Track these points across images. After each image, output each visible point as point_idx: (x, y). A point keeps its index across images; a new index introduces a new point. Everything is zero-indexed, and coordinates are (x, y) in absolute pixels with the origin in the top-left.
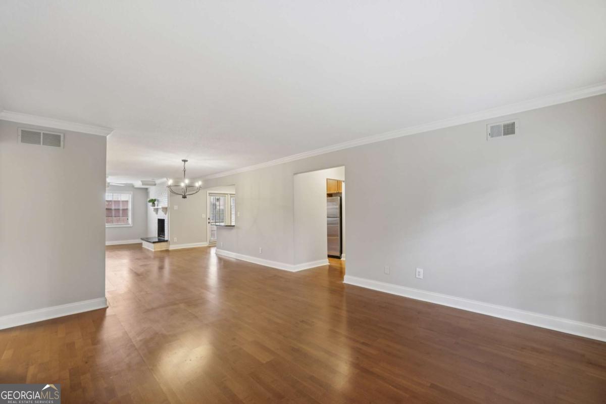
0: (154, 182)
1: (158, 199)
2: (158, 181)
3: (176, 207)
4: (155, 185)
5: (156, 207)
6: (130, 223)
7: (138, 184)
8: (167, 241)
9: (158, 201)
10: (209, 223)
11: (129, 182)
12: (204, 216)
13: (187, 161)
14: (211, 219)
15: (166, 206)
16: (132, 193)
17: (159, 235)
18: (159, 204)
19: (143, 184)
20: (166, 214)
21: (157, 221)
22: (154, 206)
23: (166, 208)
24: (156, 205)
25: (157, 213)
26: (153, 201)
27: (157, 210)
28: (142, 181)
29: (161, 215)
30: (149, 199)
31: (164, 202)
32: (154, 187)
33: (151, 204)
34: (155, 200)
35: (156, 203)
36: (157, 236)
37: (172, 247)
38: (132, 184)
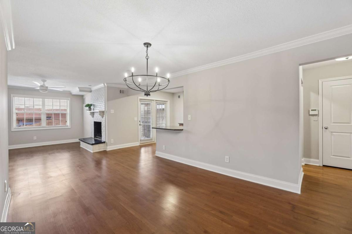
0: (90, 88)
1: (94, 104)
2: (94, 88)
3: (112, 111)
4: (91, 91)
5: (92, 111)
6: (69, 125)
7: (75, 91)
8: (104, 142)
9: (94, 105)
10: (140, 125)
11: (67, 89)
12: (136, 119)
13: (150, 45)
14: (141, 121)
15: (103, 110)
16: (70, 99)
17: (95, 136)
18: (95, 109)
19: (80, 91)
20: (103, 117)
21: (93, 124)
22: (91, 110)
23: (103, 112)
24: (92, 109)
25: (93, 117)
26: (89, 106)
27: (93, 114)
28: (79, 88)
29: (98, 118)
30: (85, 105)
31: (100, 106)
32: (90, 94)
33: (87, 108)
34: (91, 105)
35: (92, 107)
36: (93, 136)
37: (109, 148)
38: (69, 91)
